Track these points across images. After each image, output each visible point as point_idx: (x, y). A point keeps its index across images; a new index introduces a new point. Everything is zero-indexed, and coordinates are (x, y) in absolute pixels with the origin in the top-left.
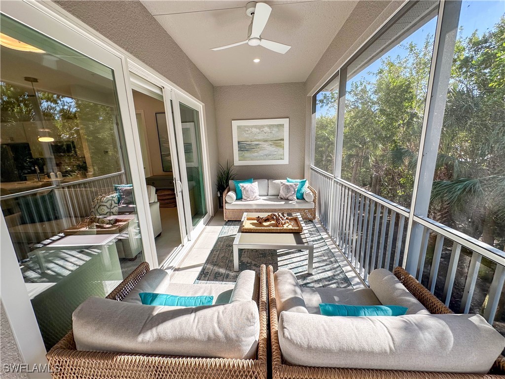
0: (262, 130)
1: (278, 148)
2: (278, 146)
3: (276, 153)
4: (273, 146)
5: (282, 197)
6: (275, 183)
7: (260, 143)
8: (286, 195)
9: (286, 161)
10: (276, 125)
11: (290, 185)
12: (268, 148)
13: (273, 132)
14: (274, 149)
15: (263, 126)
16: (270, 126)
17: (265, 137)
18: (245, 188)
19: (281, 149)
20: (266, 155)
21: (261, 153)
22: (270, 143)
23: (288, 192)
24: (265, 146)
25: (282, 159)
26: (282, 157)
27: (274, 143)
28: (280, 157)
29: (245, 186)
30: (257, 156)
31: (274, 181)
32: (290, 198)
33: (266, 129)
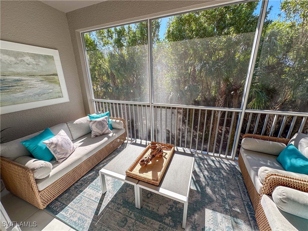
0: (20, 59)
1: (53, 84)
2: (52, 82)
3: (51, 91)
4: (45, 82)
5: (98, 134)
6: (77, 124)
7: (23, 78)
8: (102, 131)
9: (66, 99)
10: (42, 55)
11: (103, 120)
12: (38, 85)
13: (40, 64)
14: (48, 86)
15: (22, 54)
16: (34, 56)
17: (30, 69)
18: (56, 145)
19: (57, 86)
20: (38, 94)
21: (29, 92)
22: (40, 78)
23: (104, 127)
24: (33, 82)
25: (60, 97)
26: (60, 95)
27: (47, 79)
28: (58, 95)
29: (55, 141)
30: (22, 98)
31: (75, 123)
32: (107, 132)
33: (27, 59)
